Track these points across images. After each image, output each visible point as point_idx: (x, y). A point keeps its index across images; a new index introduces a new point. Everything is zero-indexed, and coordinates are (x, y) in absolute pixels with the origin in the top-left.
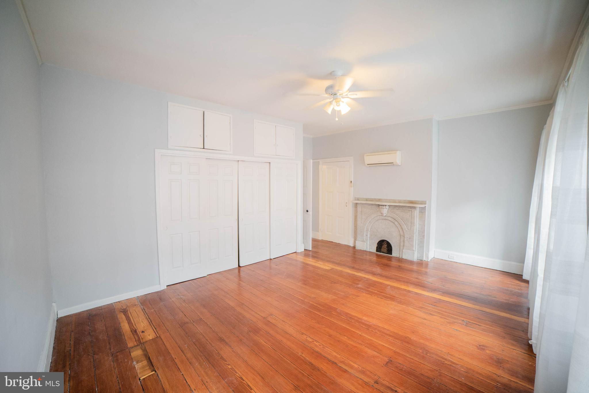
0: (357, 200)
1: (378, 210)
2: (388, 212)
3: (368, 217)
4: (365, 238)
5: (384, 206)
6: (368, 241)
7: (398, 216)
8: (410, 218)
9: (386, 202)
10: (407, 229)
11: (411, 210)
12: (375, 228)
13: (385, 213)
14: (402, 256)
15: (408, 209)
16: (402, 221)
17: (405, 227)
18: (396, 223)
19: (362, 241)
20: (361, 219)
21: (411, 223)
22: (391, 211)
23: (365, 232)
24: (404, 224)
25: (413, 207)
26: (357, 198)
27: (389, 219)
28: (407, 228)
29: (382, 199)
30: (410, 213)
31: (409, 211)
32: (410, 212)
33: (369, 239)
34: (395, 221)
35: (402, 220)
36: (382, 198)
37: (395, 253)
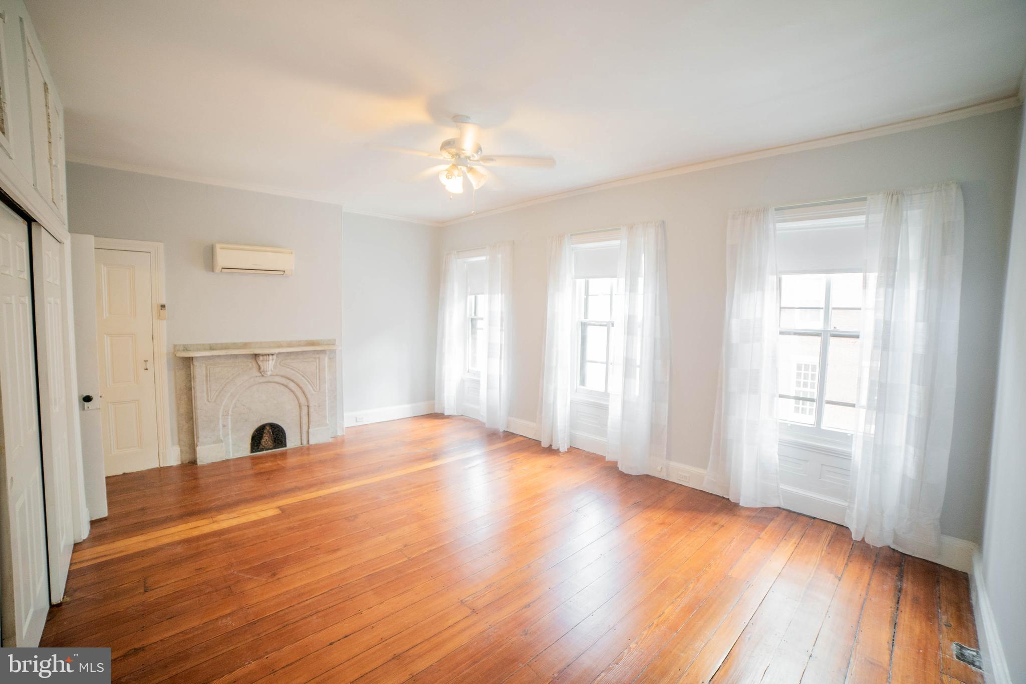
0: (184, 350)
1: (250, 365)
2: (275, 367)
3: (225, 385)
4: (221, 433)
5: (269, 355)
6: (230, 437)
7: (294, 371)
8: (318, 370)
9: (270, 347)
10: (313, 392)
11: (319, 358)
12: (244, 405)
13: (270, 370)
14: (308, 441)
15: (314, 356)
16: (303, 378)
17: (308, 388)
18: (292, 385)
19: (214, 443)
20: (207, 394)
21: (320, 379)
22: (282, 364)
23: (221, 421)
24: (307, 383)
25: (321, 351)
26: (183, 345)
27: (277, 379)
28: (314, 390)
29: (250, 343)
30: (318, 362)
31: (315, 358)
32: (317, 360)
33: (230, 432)
34: (288, 381)
35: (303, 376)
36: (250, 341)
37: (292, 441)
